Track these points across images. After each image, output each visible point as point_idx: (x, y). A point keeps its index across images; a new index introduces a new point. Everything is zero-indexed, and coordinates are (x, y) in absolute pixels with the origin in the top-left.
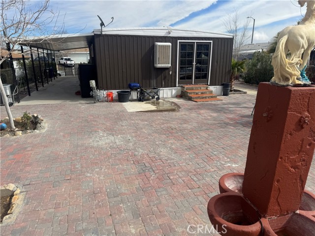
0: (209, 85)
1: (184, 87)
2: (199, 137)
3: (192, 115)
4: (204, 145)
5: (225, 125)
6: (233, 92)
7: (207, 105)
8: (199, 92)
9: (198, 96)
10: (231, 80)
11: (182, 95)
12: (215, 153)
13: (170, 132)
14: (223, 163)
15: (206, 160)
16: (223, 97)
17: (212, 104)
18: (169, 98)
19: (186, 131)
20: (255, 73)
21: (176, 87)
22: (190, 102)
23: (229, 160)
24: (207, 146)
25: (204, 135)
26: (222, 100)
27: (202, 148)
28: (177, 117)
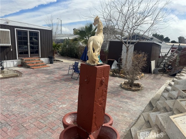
0: (41, 58)
1: (23, 60)
2: (40, 92)
3: (32, 78)
4: (44, 98)
5: (55, 82)
6: (55, 61)
7: (41, 70)
8: (34, 62)
9: (34, 65)
10: (53, 55)
11: (22, 65)
12: (52, 101)
13: (17, 93)
14: (58, 106)
15: (47, 107)
16: (50, 65)
17: (44, 69)
18: (12, 67)
19: (30, 90)
20: (66, 51)
21: (17, 59)
22: (29, 69)
23: (61, 103)
24: (46, 97)
25: (43, 91)
26: (50, 67)
27: (43, 99)
28: (21, 81)
